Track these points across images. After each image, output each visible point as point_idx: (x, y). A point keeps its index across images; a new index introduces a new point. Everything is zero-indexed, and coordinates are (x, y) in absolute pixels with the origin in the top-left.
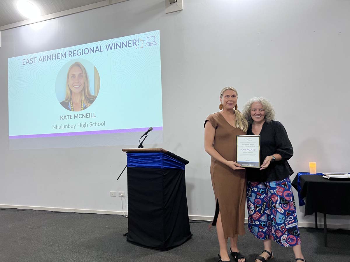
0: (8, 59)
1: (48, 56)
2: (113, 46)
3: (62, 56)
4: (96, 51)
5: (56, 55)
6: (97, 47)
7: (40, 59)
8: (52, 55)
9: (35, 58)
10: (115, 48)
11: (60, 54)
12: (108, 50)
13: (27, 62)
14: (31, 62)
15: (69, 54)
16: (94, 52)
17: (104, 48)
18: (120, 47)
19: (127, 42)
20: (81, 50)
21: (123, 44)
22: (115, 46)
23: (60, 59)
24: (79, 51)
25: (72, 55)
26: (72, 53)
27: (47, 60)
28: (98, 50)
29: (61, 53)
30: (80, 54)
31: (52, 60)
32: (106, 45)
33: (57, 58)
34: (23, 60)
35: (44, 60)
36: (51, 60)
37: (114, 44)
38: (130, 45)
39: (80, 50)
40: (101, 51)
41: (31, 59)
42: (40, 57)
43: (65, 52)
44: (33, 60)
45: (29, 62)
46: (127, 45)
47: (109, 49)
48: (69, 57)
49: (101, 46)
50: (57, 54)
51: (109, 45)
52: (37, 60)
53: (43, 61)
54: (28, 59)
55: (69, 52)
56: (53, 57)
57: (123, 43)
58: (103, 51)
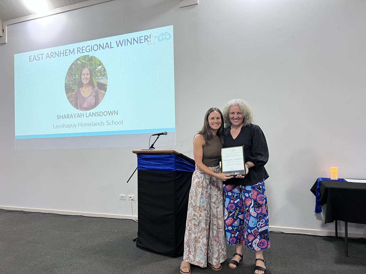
0: (15, 55)
1: (55, 53)
2: (124, 42)
3: (70, 53)
4: (106, 48)
5: (64, 51)
6: (107, 43)
7: (48, 56)
8: (60, 51)
9: (42, 54)
10: (126, 44)
11: (68, 50)
12: (118, 47)
13: (34, 59)
14: (38, 59)
15: (78, 51)
16: (104, 48)
17: (114, 45)
18: (131, 44)
19: (139, 38)
20: (91, 47)
21: (134, 41)
22: (126, 42)
23: (68, 55)
24: (88, 48)
25: (81, 52)
26: (81, 49)
27: (54, 57)
28: (108, 46)
29: (70, 50)
30: (89, 50)
31: (60, 56)
32: (116, 41)
33: (64, 55)
34: (30, 56)
35: (52, 56)
36: (58, 57)
37: (125, 40)
38: (141, 41)
39: (89, 46)
40: (111, 48)
41: (38, 56)
42: (48, 53)
43: (74, 49)
44: (40, 56)
45: (36, 59)
46: (138, 41)
47: (120, 45)
48: (78, 53)
49: (111, 42)
50: (66, 50)
51: (120, 41)
52: (44, 56)
53: (50, 57)
54: (35, 56)
55: (78, 48)
56: (60, 54)
57: (134, 39)
58: (113, 47)
